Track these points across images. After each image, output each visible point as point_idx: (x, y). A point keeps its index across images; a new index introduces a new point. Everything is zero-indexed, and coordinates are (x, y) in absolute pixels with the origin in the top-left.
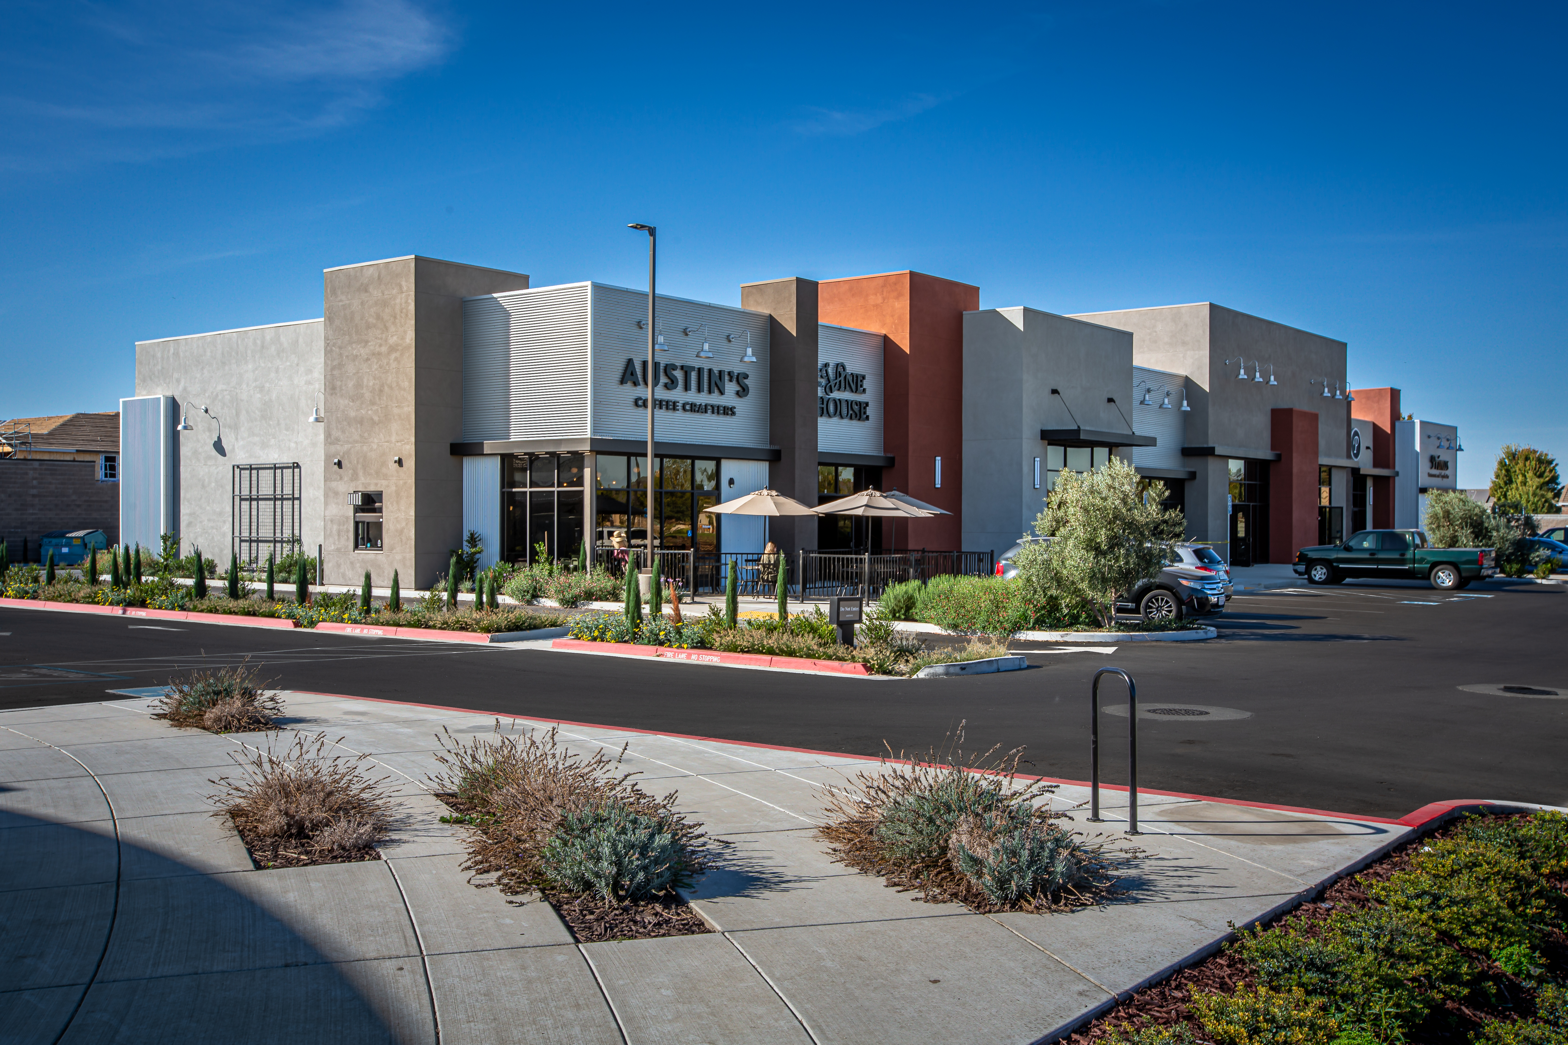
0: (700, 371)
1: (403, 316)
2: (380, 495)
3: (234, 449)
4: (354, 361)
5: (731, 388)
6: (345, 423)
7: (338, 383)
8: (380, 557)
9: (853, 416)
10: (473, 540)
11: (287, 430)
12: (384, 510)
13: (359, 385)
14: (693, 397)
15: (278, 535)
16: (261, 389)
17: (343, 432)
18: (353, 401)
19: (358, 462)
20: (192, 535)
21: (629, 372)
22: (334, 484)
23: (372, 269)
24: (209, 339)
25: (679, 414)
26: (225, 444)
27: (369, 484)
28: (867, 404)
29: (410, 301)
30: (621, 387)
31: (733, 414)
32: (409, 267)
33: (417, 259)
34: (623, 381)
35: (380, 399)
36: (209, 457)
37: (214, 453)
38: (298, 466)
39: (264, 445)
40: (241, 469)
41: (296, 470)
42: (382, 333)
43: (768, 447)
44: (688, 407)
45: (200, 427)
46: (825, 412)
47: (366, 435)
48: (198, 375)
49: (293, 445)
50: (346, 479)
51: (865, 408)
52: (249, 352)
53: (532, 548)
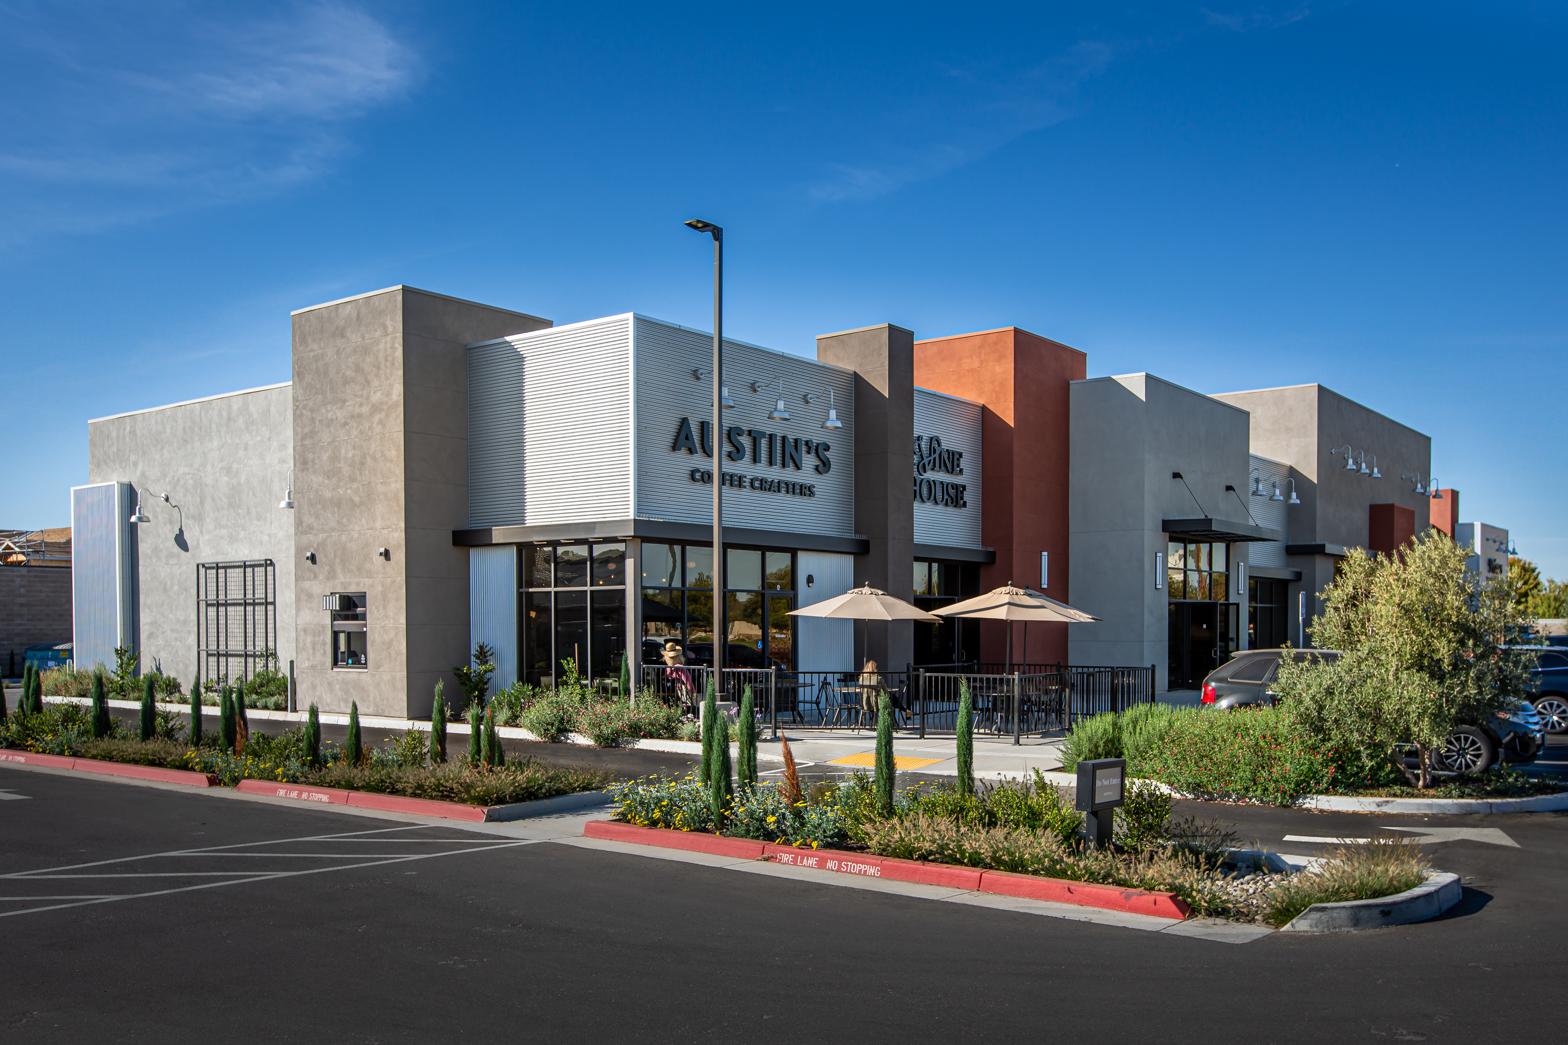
0: (771, 437)
1: (388, 364)
2: (363, 596)
3: (198, 544)
4: (329, 426)
5: (809, 461)
6: (319, 506)
7: (311, 456)
8: (364, 676)
9: (949, 501)
10: (483, 655)
11: (258, 519)
12: (368, 616)
13: (335, 458)
14: (762, 470)
15: (250, 648)
16: (228, 470)
17: (317, 517)
18: (328, 478)
19: (335, 556)
20: (153, 648)
21: (683, 436)
22: (307, 584)
23: (349, 307)
24: (169, 413)
25: (746, 492)
26: (187, 536)
27: (349, 584)
28: (964, 487)
29: (396, 345)
30: (673, 454)
31: (812, 494)
32: (395, 301)
33: (406, 290)
34: (675, 447)
35: (361, 474)
36: (171, 555)
37: (177, 549)
38: (272, 564)
39: (233, 539)
40: (207, 568)
41: (270, 569)
42: (363, 389)
43: (853, 536)
44: (757, 484)
45: (160, 518)
46: (917, 495)
47: (345, 520)
48: (157, 457)
49: (265, 538)
50: (321, 577)
51: (962, 492)
52: (214, 426)
53: (559, 666)
